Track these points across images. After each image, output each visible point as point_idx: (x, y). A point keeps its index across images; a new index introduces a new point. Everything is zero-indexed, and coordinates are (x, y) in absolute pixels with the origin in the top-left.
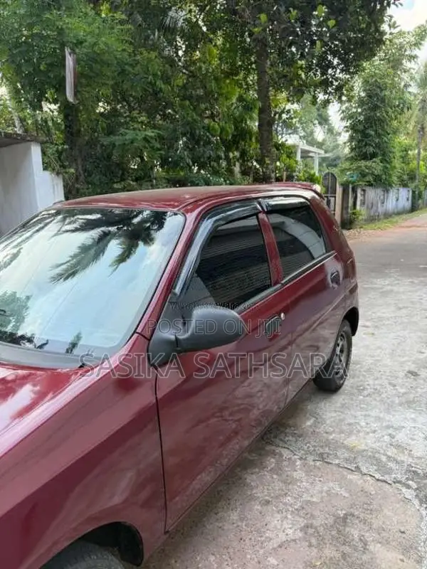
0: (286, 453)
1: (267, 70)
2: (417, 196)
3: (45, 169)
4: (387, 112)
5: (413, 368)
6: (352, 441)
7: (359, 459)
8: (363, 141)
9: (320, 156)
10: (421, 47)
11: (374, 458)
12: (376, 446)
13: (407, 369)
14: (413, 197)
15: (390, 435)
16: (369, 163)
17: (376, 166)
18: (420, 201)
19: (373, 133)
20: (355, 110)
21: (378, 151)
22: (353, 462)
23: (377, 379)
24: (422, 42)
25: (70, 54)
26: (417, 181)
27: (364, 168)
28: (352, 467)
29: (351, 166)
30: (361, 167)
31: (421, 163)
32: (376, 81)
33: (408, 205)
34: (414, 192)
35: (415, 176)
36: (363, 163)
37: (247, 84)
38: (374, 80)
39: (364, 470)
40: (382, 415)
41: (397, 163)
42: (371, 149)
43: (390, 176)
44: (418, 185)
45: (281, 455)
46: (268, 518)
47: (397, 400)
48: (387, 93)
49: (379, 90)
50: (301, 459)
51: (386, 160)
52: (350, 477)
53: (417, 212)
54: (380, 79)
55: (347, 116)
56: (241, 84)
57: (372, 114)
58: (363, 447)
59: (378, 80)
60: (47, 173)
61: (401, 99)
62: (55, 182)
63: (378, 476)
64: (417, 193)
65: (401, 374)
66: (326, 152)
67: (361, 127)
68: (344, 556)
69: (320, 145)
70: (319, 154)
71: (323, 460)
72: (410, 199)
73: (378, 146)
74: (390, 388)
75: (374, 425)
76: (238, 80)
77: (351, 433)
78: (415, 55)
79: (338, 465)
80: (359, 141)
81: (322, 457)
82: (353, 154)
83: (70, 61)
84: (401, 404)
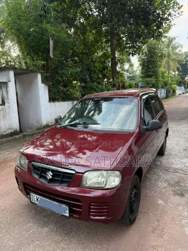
0: (155, 170)
1: (114, 43)
2: (168, 92)
3: (42, 83)
4: (157, 58)
5: (184, 148)
6: (173, 166)
7: (177, 170)
8: (147, 70)
9: (128, 76)
10: (168, 33)
11: (181, 170)
12: (181, 167)
13: (183, 149)
14: (167, 92)
15: (184, 164)
16: (150, 79)
17: (153, 80)
18: (169, 94)
19: (151, 67)
20: (144, 58)
21: (153, 74)
22: (176, 171)
23: (174, 151)
24: (169, 31)
25: (51, 40)
26: (168, 86)
27: (148, 81)
28: (176, 172)
29: (143, 80)
30: (147, 80)
31: (169, 78)
32: (152, 46)
33: (165, 95)
34: (167, 91)
35: (167, 84)
36: (148, 79)
37: (102, 47)
38: (151, 46)
39: (180, 172)
40: (180, 160)
41: (160, 79)
42: (151, 73)
43: (158, 84)
44: (168, 88)
45: (154, 171)
46: (158, 183)
47: (183, 156)
48: (157, 51)
49: (153, 50)
50: (160, 171)
51: (157, 77)
52: (176, 174)
53: (168, 99)
54: (154, 45)
55: (140, 60)
56: (100, 47)
57: (151, 59)
58: (177, 167)
59: (153, 46)
60: (43, 84)
61: (162, 53)
62: (46, 88)
63: (184, 173)
64: (168, 91)
65: (182, 150)
66: (130, 74)
67: (146, 64)
68: (181, 189)
69: (127, 71)
70: (127, 75)
71: (167, 171)
72: (165, 93)
73: (153, 72)
74: (179, 154)
75: (178, 163)
76: (98, 45)
77: (172, 165)
78: (167, 36)
79: (172, 172)
80: (146, 70)
81: (166, 170)
82: (143, 75)
83: (51, 43)
84: (184, 157)
